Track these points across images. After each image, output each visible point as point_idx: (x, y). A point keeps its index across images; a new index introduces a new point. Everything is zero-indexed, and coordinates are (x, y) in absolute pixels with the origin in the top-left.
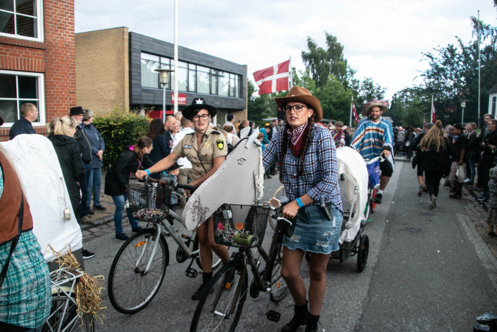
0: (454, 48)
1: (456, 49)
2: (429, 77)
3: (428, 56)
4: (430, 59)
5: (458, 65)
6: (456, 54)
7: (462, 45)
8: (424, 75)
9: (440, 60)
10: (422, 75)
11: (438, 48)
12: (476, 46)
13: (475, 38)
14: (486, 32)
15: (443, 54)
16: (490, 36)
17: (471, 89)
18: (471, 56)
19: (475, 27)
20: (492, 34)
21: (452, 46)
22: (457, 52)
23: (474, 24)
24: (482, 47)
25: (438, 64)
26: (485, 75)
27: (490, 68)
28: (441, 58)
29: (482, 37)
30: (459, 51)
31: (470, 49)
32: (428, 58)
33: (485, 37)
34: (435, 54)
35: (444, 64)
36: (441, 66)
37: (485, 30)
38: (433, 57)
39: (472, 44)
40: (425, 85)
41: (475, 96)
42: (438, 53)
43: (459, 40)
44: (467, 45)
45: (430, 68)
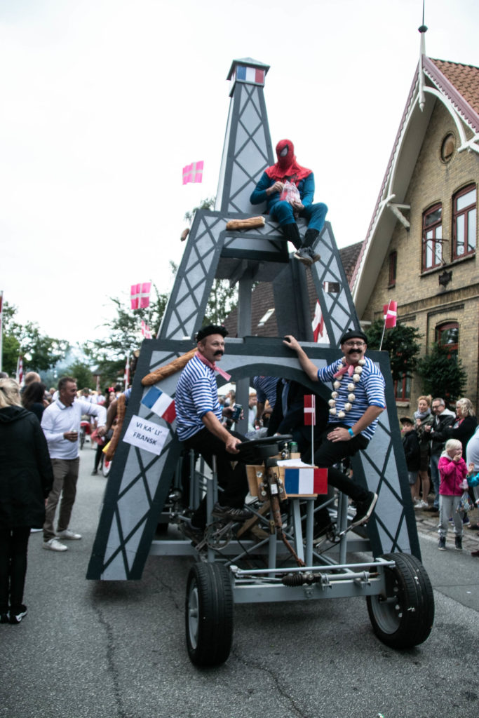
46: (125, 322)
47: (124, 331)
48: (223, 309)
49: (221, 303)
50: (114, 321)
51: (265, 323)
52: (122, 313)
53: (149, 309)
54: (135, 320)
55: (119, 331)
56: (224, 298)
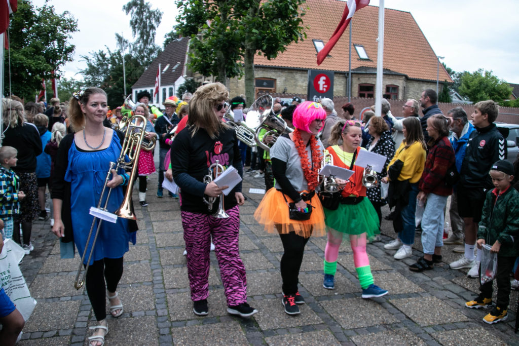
0: (104, 53)
1: (105, 54)
2: (87, 74)
3: (85, 58)
4: (87, 60)
5: (107, 66)
6: (106, 59)
7: (110, 52)
8: (83, 72)
9: (94, 62)
10: (81, 72)
11: (93, 53)
12: (119, 53)
13: (118, 48)
14: (126, 45)
15: (96, 57)
16: (128, 48)
17: (118, 84)
18: (116, 60)
19: (118, 40)
20: (130, 46)
21: (102, 52)
22: (106, 56)
23: (117, 38)
24: (123, 54)
25: (93, 64)
26: (127, 74)
27: (129, 70)
28: (95, 61)
29: (124, 48)
30: (108, 56)
31: (115, 55)
32: (85, 59)
33: (125, 49)
34: (90, 57)
35: (98, 65)
36: (95, 66)
37: (125, 43)
38: (89, 58)
39: (116, 51)
40: (83, 79)
41: (121, 89)
42: (92, 56)
43: (108, 49)
44: (113, 52)
45: (88, 68)
46: (92, 71)
47: (92, 75)
48: (149, 60)
49: (147, 57)
50: (86, 71)
51: (166, 72)
52: (90, 65)
53: (106, 62)
54: (99, 68)
55: (89, 76)
56: (149, 54)
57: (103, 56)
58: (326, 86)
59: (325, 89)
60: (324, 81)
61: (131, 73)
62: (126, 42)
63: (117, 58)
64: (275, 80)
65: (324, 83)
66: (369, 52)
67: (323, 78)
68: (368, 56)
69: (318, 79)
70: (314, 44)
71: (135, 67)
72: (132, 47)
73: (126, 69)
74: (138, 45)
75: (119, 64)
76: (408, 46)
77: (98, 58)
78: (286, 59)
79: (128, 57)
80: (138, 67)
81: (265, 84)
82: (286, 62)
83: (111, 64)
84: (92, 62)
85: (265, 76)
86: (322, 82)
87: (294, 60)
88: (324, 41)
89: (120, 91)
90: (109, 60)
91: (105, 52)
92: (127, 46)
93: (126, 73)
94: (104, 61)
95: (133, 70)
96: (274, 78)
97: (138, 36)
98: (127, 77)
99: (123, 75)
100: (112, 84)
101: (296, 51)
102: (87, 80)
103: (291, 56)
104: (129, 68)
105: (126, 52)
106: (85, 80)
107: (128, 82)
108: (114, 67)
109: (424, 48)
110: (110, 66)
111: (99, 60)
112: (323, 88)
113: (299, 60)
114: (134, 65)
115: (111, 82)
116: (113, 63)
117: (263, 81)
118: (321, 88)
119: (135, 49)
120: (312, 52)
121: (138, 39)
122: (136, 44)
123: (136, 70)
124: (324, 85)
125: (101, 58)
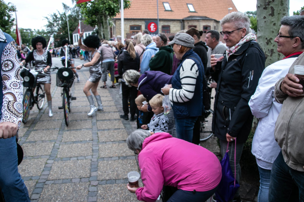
57: (56, 16)
58: (155, 29)
59: (154, 30)
60: (153, 26)
61: (72, 25)
62: (69, 7)
63: (64, 17)
64: (141, 26)
65: (153, 27)
66: (196, 8)
67: (153, 25)
68: (195, 10)
69: (150, 25)
70: (163, 5)
71: (75, 21)
72: (72, 10)
73: (69, 23)
74: (76, 9)
75: (65, 20)
76: (219, 3)
77: (53, 18)
78: (146, 14)
79: (70, 16)
80: (76, 21)
81: (135, 28)
82: (146, 16)
83: (61, 20)
84: (50, 20)
85: (135, 24)
86: (152, 27)
87: (151, 14)
88: (169, 3)
89: (67, 35)
90: (59, 18)
91: (57, 14)
92: (69, 10)
93: (69, 25)
94: (57, 19)
95: (73, 23)
96: (140, 25)
97: (75, 3)
98: (70, 27)
99: (67, 27)
100: (62, 32)
101: (152, 9)
102: (48, 30)
103: (150, 12)
104: (71, 22)
105: (68, 13)
106: (47, 30)
107: (70, 30)
108: (63, 22)
109: (229, 4)
110: (60, 22)
111: (54, 19)
112: (153, 29)
113: (154, 14)
114: (74, 21)
115: (61, 31)
116: (62, 20)
117: (135, 27)
118: (152, 30)
119: (74, 11)
120: (162, 9)
121: (76, 5)
122: (74, 8)
123: (75, 23)
124: (153, 28)
125: (55, 17)
